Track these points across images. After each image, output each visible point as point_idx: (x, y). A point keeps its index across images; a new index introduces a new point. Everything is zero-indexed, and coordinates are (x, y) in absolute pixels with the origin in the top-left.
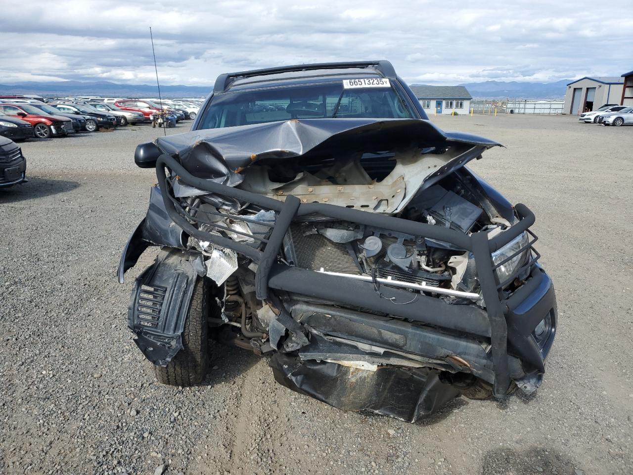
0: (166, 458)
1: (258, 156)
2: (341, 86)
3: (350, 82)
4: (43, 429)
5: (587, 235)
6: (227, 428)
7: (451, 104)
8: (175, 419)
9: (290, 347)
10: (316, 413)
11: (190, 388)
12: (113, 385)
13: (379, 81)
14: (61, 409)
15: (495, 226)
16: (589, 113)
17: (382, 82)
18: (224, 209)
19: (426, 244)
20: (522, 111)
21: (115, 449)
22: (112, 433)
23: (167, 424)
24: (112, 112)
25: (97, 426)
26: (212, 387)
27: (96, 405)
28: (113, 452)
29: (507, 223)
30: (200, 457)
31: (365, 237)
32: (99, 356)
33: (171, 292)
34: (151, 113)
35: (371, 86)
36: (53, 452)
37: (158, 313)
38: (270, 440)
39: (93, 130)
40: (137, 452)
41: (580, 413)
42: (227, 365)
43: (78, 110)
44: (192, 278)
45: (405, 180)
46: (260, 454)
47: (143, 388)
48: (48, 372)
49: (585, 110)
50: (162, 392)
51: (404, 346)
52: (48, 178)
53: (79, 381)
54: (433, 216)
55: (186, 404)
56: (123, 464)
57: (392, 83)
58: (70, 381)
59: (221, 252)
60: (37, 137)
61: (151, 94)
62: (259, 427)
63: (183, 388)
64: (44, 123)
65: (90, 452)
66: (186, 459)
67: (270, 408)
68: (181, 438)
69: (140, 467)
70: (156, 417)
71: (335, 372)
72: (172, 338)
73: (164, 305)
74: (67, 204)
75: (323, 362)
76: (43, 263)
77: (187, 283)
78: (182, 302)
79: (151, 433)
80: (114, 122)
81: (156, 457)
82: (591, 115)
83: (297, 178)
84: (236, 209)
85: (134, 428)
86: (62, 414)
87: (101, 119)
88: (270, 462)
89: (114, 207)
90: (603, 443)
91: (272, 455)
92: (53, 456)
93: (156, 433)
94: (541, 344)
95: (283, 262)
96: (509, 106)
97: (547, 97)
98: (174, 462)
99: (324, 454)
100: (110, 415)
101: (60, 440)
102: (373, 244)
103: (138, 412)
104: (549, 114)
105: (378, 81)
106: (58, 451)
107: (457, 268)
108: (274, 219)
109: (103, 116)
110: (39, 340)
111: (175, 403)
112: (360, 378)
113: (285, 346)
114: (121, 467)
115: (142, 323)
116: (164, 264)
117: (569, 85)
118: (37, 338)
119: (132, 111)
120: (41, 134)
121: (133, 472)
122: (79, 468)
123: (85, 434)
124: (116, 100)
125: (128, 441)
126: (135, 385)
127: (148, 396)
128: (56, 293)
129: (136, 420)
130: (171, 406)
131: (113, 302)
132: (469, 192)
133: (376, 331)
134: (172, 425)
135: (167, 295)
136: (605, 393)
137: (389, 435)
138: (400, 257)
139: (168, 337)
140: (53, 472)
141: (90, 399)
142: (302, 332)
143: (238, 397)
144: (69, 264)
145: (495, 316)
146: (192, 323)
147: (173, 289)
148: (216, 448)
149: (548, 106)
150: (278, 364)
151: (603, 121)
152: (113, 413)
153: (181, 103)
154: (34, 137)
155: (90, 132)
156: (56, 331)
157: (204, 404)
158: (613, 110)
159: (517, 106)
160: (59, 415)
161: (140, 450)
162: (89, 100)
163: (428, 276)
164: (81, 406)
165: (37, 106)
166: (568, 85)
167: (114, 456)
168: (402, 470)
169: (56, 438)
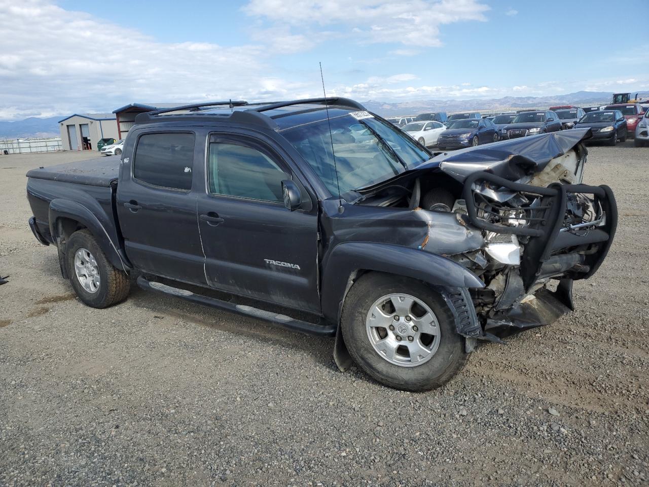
20: (17, 151)
104: (47, 152)
117: (61, 122)
149: (44, 144)
159: (7, 146)
166: (59, 122)
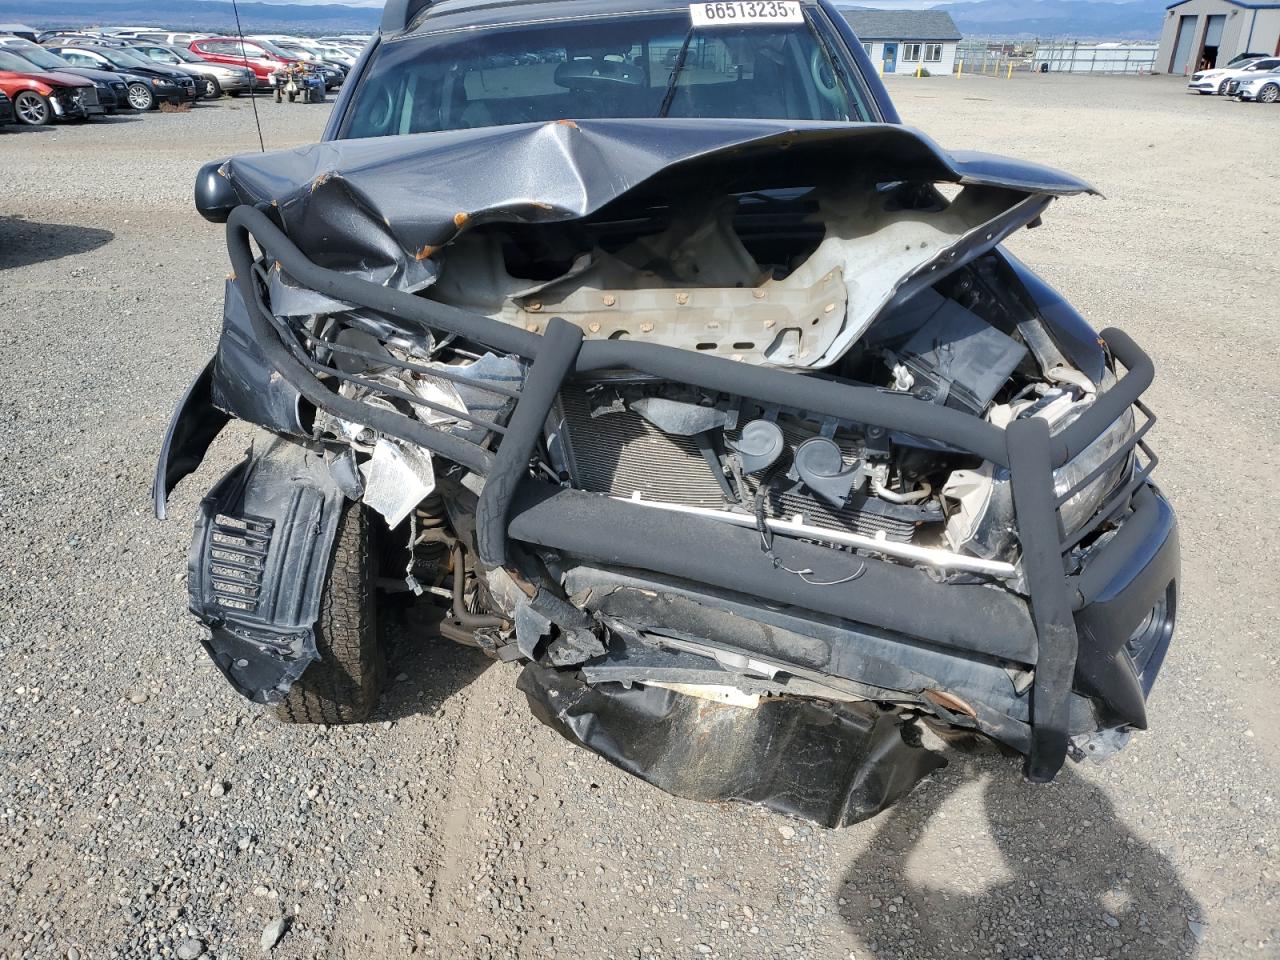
0: (289, 900)
1: (473, 217)
2: (685, 19)
3: (707, 10)
4: (14, 830)
5: (1206, 357)
6: (425, 825)
7: (916, 50)
8: (309, 806)
9: (563, 656)
10: (623, 787)
11: (344, 728)
12: (174, 722)
13: (776, 8)
14: (55, 780)
15: (1056, 391)
16: (1209, 72)
17: (782, 11)
18: (397, 347)
19: (890, 439)
20: (1067, 67)
21: (175, 879)
22: (168, 839)
23: (293, 817)
24: (184, 66)
25: (135, 822)
26: (393, 724)
27: (136, 770)
28: (170, 886)
29: (1086, 384)
30: (363, 898)
31: (742, 422)
32: (144, 650)
33: (286, 532)
34: (270, 70)
35: (758, 20)
36: (37, 886)
37: (256, 578)
38: (520, 855)
39: (145, 106)
40: (223, 886)
41: (1197, 783)
42: (427, 669)
43: (109, 60)
44: (333, 500)
45: (845, 280)
46: (496, 890)
47: (240, 729)
48: (28, 689)
49: (1201, 66)
50: (283, 737)
51: (823, 665)
52: (42, 220)
53: (98, 712)
54: (907, 366)
55: (335, 769)
56: (190, 917)
57: (806, 12)
58: (78, 712)
59: (394, 445)
60: (20, 122)
61: (272, 24)
62: (495, 822)
63: (328, 727)
64: (35, 91)
65: (117, 887)
66: (333, 905)
67: (520, 776)
68: (323, 851)
69: (230, 922)
70: (268, 798)
71: (665, 707)
72: (294, 636)
73: (270, 562)
74: (84, 282)
75: (638, 686)
76: (26, 423)
77: (322, 511)
78: (311, 554)
79: (254, 839)
80: (191, 90)
81: (265, 898)
82: (1214, 77)
83: (577, 268)
84: (425, 347)
85: (219, 828)
86: (56, 795)
87: (162, 82)
88: (519, 909)
89: (187, 290)
90: (1249, 857)
91: (523, 891)
92: (34, 898)
93: (267, 840)
94: (1140, 662)
95: (543, 470)
96: (1040, 54)
97: (1121, 34)
98: (305, 911)
99: (640, 889)
100: (166, 797)
101: (50, 859)
102: (762, 441)
103: (227, 787)
104: (1124, 75)
105: (773, 7)
106: (46, 885)
107: (964, 500)
108: (519, 374)
109: (165, 76)
110: (11, 611)
111: (310, 764)
112: (721, 724)
113: (551, 655)
114: (186, 924)
115: (222, 602)
116: (268, 464)
117: (1171, 7)
118: (8, 607)
119: (229, 65)
120: (31, 116)
121: (212, 937)
122: (94, 926)
123: (107, 843)
124: (193, 37)
125: (203, 860)
126: (223, 722)
127: (252, 747)
128: (52, 497)
129: (224, 807)
130: (300, 771)
131: (180, 517)
132: (990, 299)
133: (759, 631)
134: (302, 819)
135: (276, 537)
136: (1250, 733)
137: (782, 838)
138: (827, 473)
139: (283, 634)
140: (34, 937)
141: (122, 756)
142: (590, 629)
143: (451, 748)
144: (84, 425)
145: (1053, 623)
146: (338, 601)
147: (289, 524)
148: (399, 875)
149: (1123, 55)
150: (538, 686)
151: (1238, 92)
152: (172, 790)
153: (337, 46)
154: (14, 123)
155: (139, 111)
156: (50, 590)
157: (374, 767)
158: (1260, 67)
159: (1057, 55)
160: (51, 796)
161: (229, 880)
162: (135, 36)
163: (890, 511)
164: (101, 773)
165: (16, 52)
166: (1168, 8)
167: (173, 897)
168: (810, 926)
169: (43, 854)
